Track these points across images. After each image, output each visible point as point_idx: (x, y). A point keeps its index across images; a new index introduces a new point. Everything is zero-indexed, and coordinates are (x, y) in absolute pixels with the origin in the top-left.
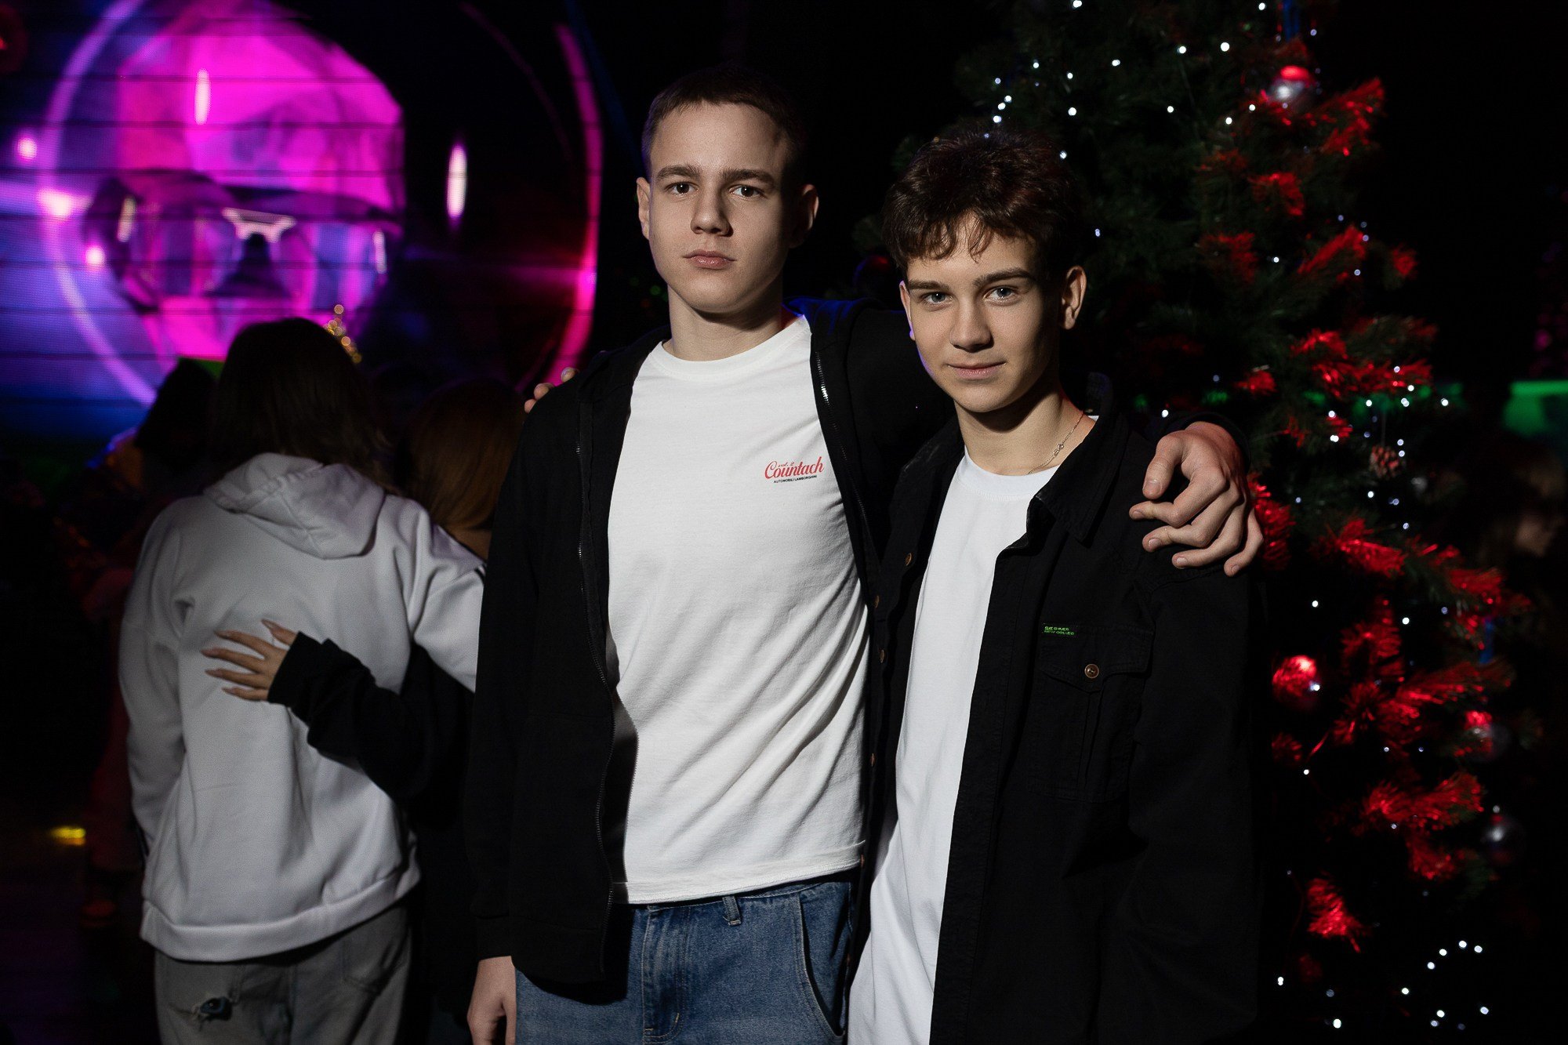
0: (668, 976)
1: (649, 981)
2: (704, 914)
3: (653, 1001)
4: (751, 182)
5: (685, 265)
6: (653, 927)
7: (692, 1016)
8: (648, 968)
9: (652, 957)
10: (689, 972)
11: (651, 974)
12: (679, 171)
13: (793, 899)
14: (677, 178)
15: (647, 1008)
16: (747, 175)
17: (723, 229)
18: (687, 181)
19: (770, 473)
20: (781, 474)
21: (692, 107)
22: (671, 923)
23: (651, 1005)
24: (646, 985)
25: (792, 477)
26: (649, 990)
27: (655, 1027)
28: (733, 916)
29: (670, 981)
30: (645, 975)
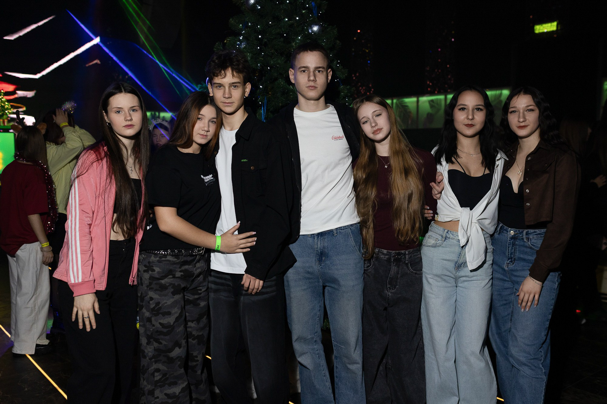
0: (322, 248)
1: (317, 250)
2: (328, 234)
3: (318, 254)
4: (320, 69)
5: (306, 89)
6: (316, 238)
7: (328, 257)
8: (317, 247)
9: (317, 244)
10: (326, 247)
11: (317, 248)
12: (304, 67)
13: (348, 229)
14: (303, 69)
15: (317, 256)
16: (320, 67)
17: (315, 81)
18: (305, 69)
19: (333, 138)
20: (335, 138)
21: (306, 52)
22: (321, 236)
23: (318, 255)
24: (316, 251)
25: (338, 139)
26: (317, 252)
27: (319, 261)
28: (335, 233)
29: (322, 249)
30: (316, 248)
